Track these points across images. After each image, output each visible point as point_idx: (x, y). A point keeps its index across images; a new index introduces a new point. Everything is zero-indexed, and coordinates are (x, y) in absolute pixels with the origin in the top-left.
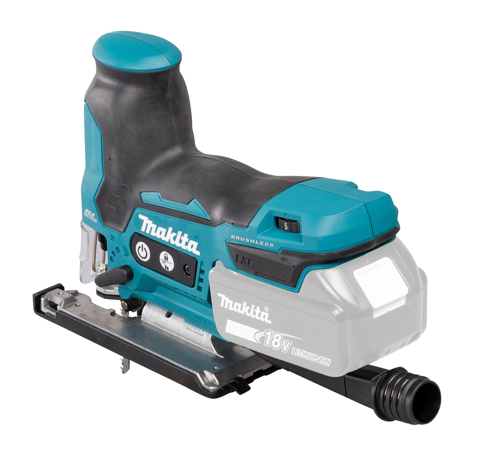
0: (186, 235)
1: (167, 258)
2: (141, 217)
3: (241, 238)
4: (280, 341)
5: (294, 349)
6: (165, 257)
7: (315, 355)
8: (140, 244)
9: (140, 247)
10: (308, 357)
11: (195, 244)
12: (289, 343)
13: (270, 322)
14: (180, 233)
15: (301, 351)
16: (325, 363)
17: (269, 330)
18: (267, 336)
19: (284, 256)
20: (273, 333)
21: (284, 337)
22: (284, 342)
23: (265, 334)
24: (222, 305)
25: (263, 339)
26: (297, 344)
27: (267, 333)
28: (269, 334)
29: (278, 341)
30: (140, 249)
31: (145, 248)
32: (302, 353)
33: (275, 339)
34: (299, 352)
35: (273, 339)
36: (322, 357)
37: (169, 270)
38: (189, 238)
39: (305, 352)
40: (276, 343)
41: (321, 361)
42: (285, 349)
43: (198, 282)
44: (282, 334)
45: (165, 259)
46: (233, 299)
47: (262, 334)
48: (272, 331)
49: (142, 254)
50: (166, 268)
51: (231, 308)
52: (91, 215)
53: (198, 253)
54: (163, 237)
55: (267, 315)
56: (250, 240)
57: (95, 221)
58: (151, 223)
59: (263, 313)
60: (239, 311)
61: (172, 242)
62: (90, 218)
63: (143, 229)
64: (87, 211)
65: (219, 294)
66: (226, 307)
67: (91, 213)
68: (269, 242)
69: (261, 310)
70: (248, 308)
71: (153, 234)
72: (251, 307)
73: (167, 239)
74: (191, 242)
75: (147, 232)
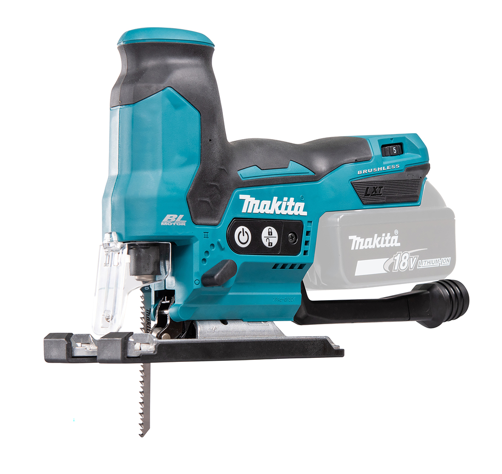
0: (292, 199)
1: (271, 232)
2: (241, 197)
3: (369, 170)
4: (408, 261)
5: (419, 262)
6: (269, 232)
7: (438, 259)
8: (240, 229)
9: (241, 232)
10: (432, 264)
11: (302, 205)
12: (415, 258)
14: (285, 199)
15: (425, 261)
16: (446, 263)
17: (398, 254)
18: (396, 260)
20: (402, 254)
21: (412, 254)
22: (411, 259)
23: (394, 260)
24: (353, 248)
25: (392, 266)
26: (423, 256)
27: (395, 258)
28: (397, 258)
29: (405, 261)
30: (242, 234)
31: (246, 232)
32: (426, 262)
33: (404, 260)
34: (424, 262)
35: (402, 261)
36: (443, 259)
37: (274, 245)
38: (295, 201)
39: (429, 260)
40: (404, 264)
41: (443, 263)
42: (411, 267)
43: (303, 248)
44: (410, 252)
45: (269, 235)
46: (364, 236)
47: (391, 260)
48: (400, 253)
49: (244, 239)
50: (269, 245)
51: (362, 247)
52: (176, 219)
53: (305, 213)
54: (267, 211)
55: (396, 238)
56: (377, 169)
57: (183, 223)
58: (253, 200)
59: (393, 238)
60: (370, 246)
61: (278, 212)
62: (174, 224)
63: (244, 210)
64: (168, 217)
65: (350, 238)
66: (357, 248)
67: (176, 216)
68: (395, 164)
69: (391, 236)
70: (379, 238)
71: (256, 211)
72: (382, 237)
73: (272, 212)
74: (298, 204)
75: (248, 212)
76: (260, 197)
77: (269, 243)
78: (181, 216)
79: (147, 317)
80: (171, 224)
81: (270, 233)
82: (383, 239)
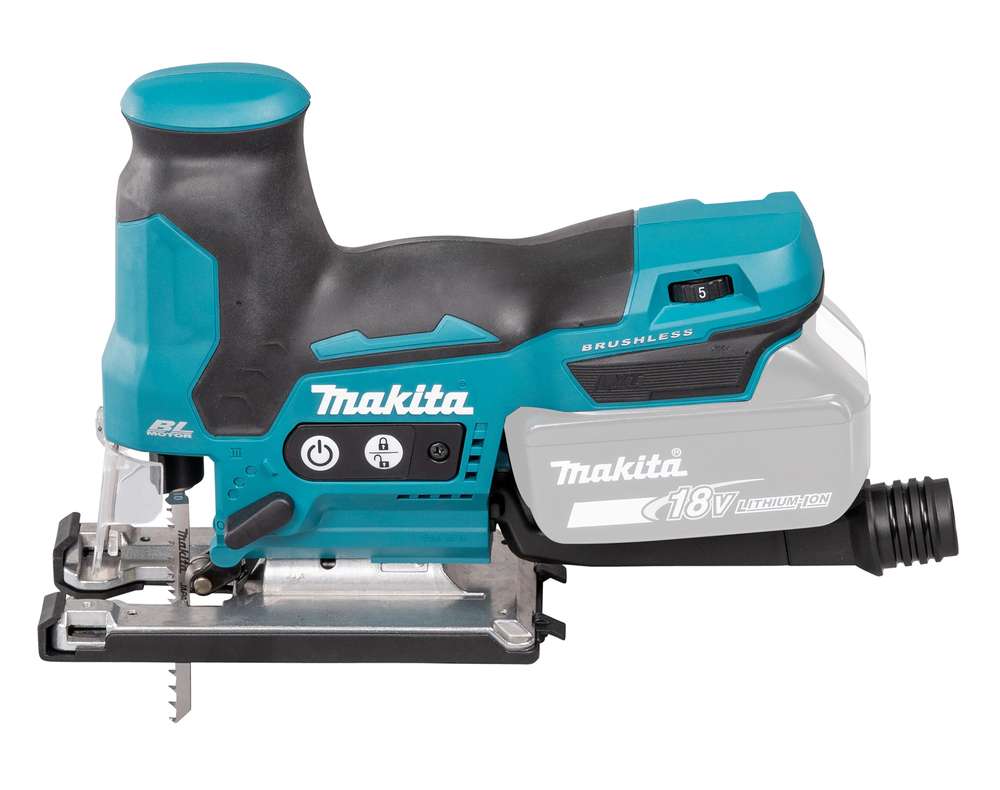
0: (437, 388)
1: (386, 445)
2: (316, 389)
3: (610, 343)
4: (708, 501)
5: (742, 503)
6: (380, 445)
7: (794, 497)
8: (312, 441)
9: (314, 447)
10: (776, 506)
11: (462, 396)
12: (729, 497)
13: (685, 473)
14: (421, 388)
15: (758, 502)
16: (818, 503)
17: (681, 489)
18: (676, 501)
19: (719, 343)
20: (691, 490)
21: (717, 490)
22: (719, 499)
23: (670, 499)
24: (561, 481)
25: (663, 512)
26: (748, 492)
27: (674, 497)
28: (680, 497)
29: (704, 502)
30: (315, 450)
31: (326, 446)
32: (761, 504)
33: (696, 500)
34: (754, 504)
35: (691, 501)
36: (810, 496)
37: (392, 466)
38: (446, 390)
39: (768, 500)
40: (698, 507)
41: (809, 503)
42: (719, 511)
43: (466, 466)
44: (713, 486)
45: (381, 448)
46: (591, 461)
47: (664, 501)
48: (688, 489)
49: (320, 457)
50: (381, 465)
51: (584, 480)
52: (173, 427)
53: (470, 411)
54: (376, 410)
55: (677, 463)
56: (632, 341)
57: (188, 434)
58: (342, 394)
59: (667, 463)
60: (606, 478)
61: (402, 411)
62: (170, 435)
63: (322, 410)
64: (158, 423)
65: (554, 464)
66: (572, 481)
67: (173, 423)
68: (681, 329)
69: (663, 458)
70: (630, 465)
71: (350, 410)
72: (637, 461)
73: (387, 410)
74: (451, 396)
75: (332, 413)
76: (360, 387)
77: (381, 463)
78: (182, 424)
79: (180, 542)
80: (165, 435)
81: (384, 447)
82: (640, 466)
